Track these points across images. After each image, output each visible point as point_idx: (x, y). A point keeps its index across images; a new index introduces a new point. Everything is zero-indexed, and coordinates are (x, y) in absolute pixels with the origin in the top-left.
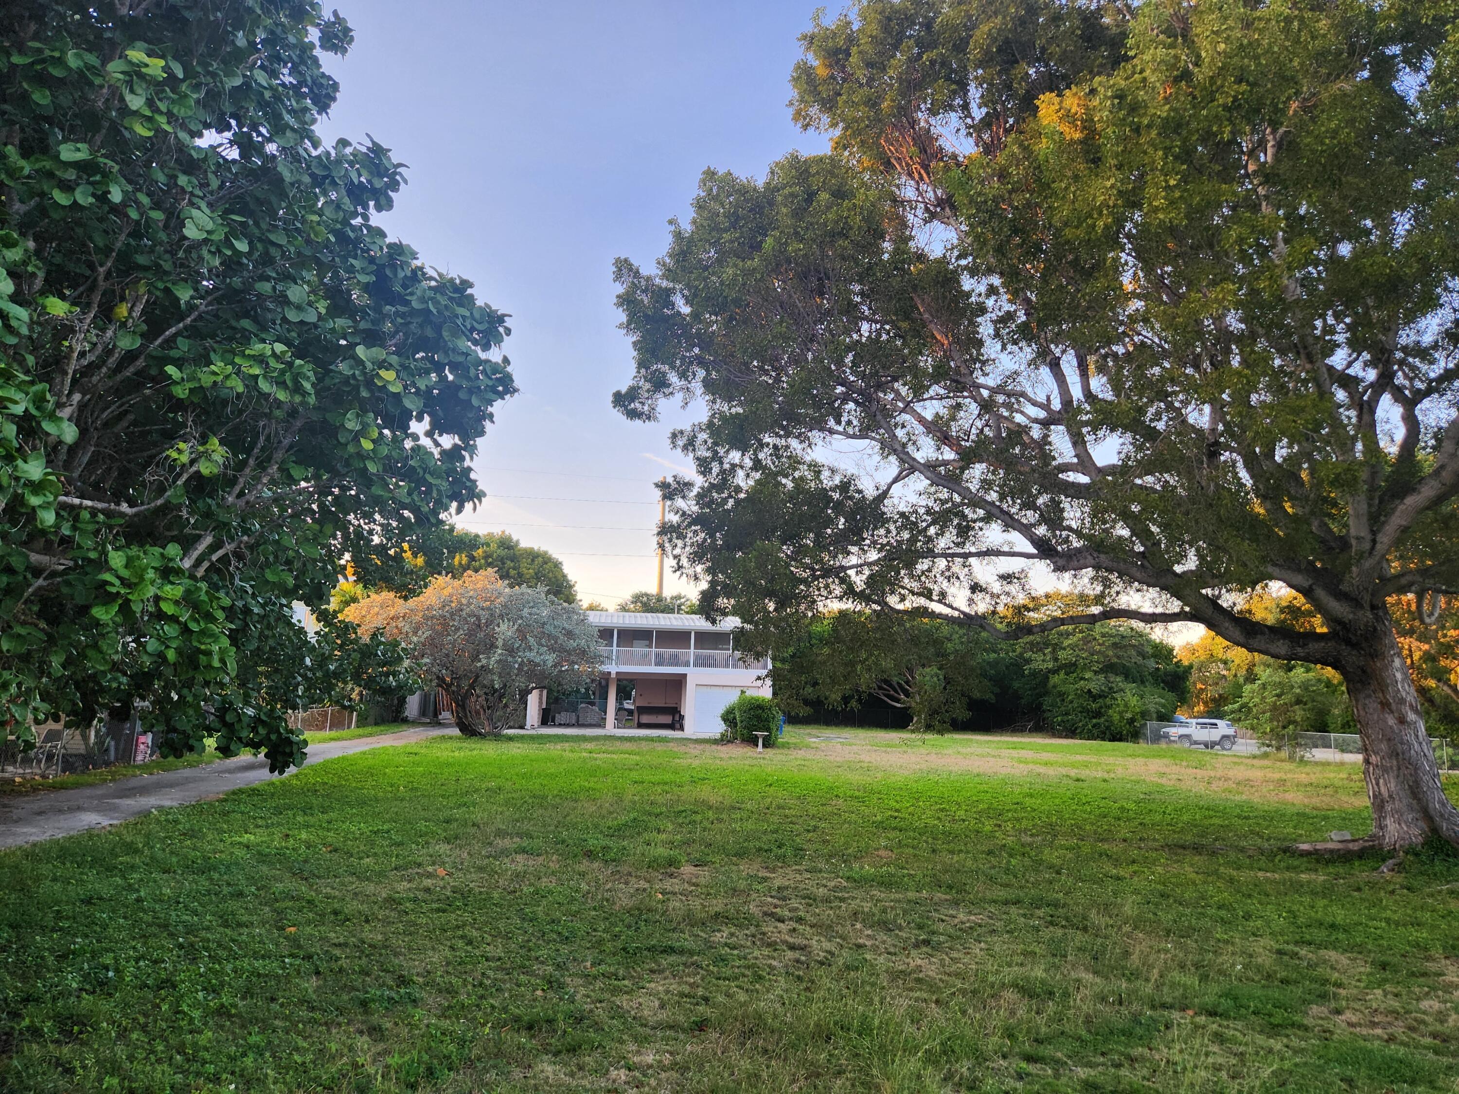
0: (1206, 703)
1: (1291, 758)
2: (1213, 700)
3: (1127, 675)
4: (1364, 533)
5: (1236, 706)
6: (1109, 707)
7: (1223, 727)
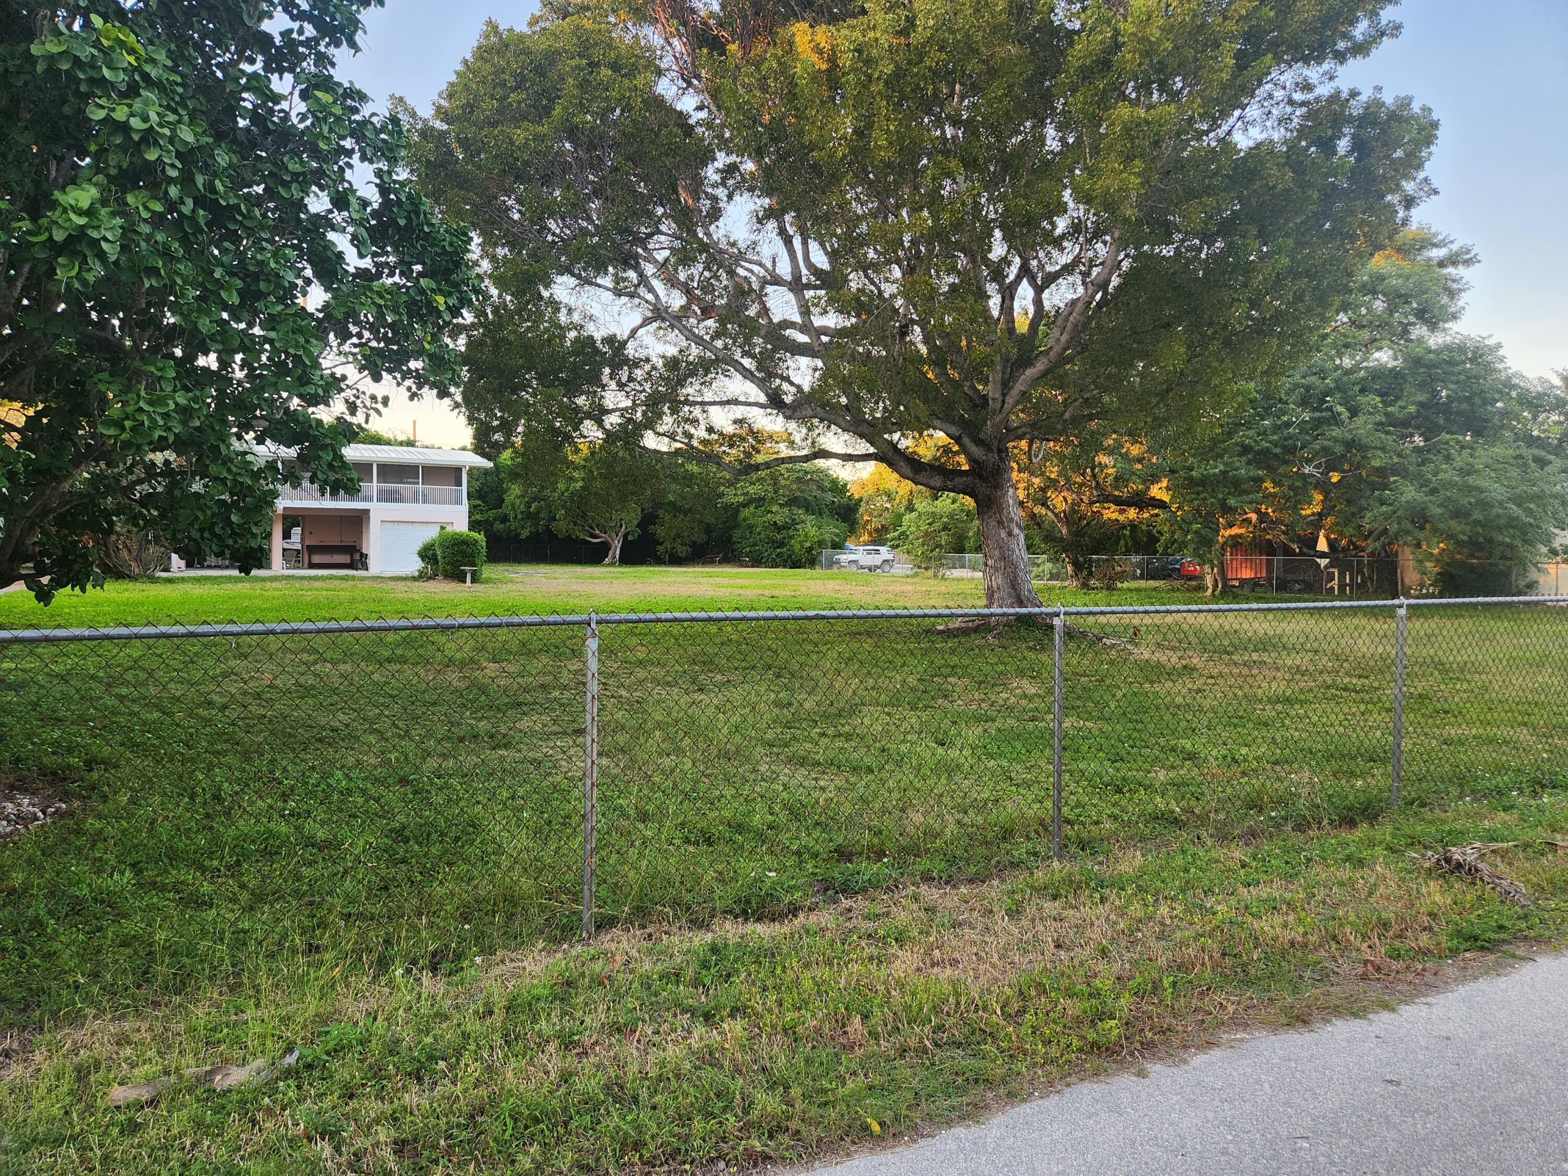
0: (870, 534)
1: (935, 576)
2: (877, 530)
3: (808, 509)
4: (998, 395)
5: (896, 534)
6: (791, 537)
7: (885, 552)
